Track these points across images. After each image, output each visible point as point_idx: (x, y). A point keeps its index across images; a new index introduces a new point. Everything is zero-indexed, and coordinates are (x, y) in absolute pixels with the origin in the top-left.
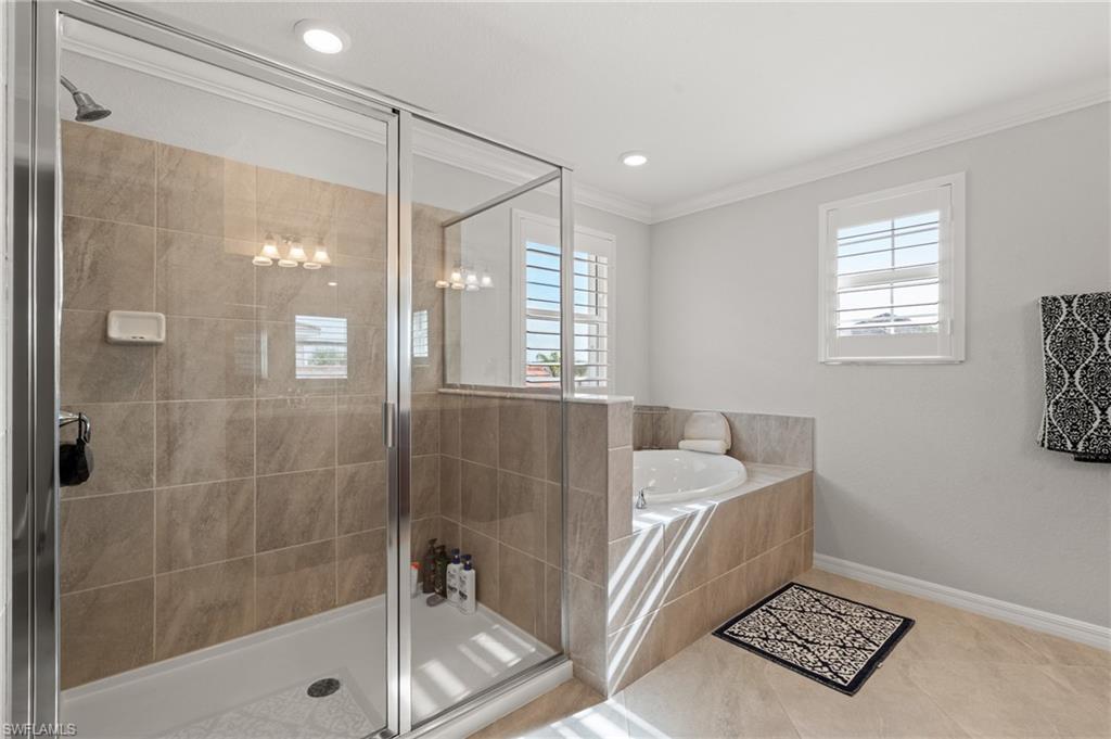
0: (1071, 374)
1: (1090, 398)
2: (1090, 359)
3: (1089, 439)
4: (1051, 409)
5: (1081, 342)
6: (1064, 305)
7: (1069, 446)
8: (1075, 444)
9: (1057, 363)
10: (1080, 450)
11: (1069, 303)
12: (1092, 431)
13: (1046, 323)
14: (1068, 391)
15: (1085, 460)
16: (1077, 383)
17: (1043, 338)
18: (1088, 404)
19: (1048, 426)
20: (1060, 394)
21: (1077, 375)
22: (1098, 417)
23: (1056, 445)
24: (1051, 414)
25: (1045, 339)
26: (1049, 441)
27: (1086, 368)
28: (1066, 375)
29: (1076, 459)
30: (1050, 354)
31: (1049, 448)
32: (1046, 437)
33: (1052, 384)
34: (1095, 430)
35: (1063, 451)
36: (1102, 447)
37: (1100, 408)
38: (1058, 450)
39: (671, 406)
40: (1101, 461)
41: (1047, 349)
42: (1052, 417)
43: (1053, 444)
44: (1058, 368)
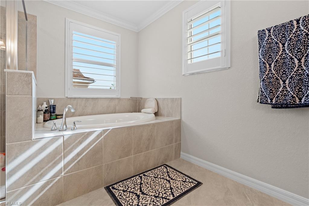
0: (270, 65)
1: (278, 76)
2: (278, 57)
3: (277, 97)
4: (261, 84)
5: (274, 49)
6: (267, 32)
7: (269, 101)
8: (271, 100)
9: (264, 60)
10: (274, 103)
11: (269, 30)
12: (279, 93)
13: (259, 42)
14: (268, 74)
15: (277, 108)
16: (272, 70)
17: (258, 50)
18: (277, 79)
19: (260, 92)
20: (265, 76)
21: (273, 65)
22: (282, 85)
23: (263, 101)
24: (262, 86)
25: (259, 50)
26: (261, 99)
27: (277, 61)
28: (268, 66)
29: (272, 107)
30: (261, 57)
31: (261, 103)
32: (260, 98)
33: (262, 72)
34: (281, 92)
35: (266, 103)
36: (283, 100)
37: (283, 81)
38: (264, 103)
39: (143, 97)
40: (283, 108)
41: (260, 55)
42: (262, 88)
43: (262, 101)
44: (264, 63)
